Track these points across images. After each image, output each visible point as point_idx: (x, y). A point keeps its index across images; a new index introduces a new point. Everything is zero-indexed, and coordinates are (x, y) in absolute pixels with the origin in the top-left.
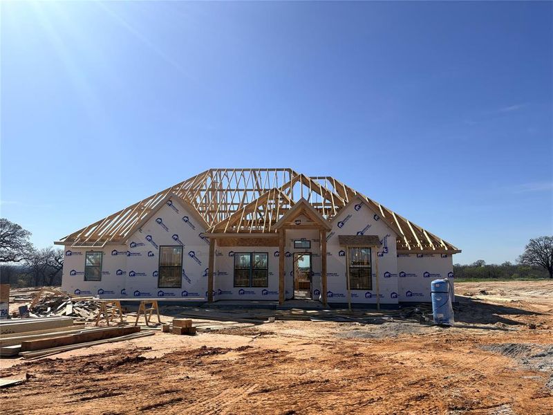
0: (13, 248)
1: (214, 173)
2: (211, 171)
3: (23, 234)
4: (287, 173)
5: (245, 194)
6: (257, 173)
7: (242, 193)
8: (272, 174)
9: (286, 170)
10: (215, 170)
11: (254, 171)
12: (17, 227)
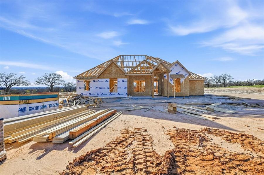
0: (59, 81)
1: (122, 56)
2: (120, 56)
3: (61, 77)
4: (145, 56)
5: (133, 63)
6: (135, 56)
7: (132, 62)
8: (140, 57)
9: (145, 55)
10: (122, 55)
11: (134, 55)
12: (59, 75)
